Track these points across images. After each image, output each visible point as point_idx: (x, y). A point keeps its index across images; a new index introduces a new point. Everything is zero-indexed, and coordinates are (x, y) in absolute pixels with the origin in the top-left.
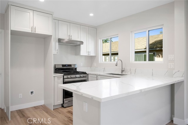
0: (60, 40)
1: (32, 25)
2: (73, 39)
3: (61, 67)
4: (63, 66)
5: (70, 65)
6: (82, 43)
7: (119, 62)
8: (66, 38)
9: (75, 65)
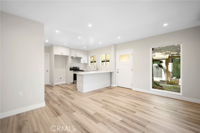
0: (72, 57)
1: (61, 52)
2: (78, 56)
3: (73, 68)
4: (73, 67)
5: (77, 67)
6: (81, 58)
7: (96, 66)
8: (75, 56)
9: (79, 67)
